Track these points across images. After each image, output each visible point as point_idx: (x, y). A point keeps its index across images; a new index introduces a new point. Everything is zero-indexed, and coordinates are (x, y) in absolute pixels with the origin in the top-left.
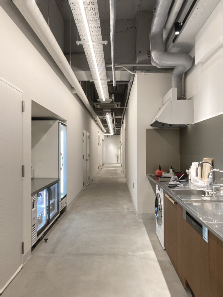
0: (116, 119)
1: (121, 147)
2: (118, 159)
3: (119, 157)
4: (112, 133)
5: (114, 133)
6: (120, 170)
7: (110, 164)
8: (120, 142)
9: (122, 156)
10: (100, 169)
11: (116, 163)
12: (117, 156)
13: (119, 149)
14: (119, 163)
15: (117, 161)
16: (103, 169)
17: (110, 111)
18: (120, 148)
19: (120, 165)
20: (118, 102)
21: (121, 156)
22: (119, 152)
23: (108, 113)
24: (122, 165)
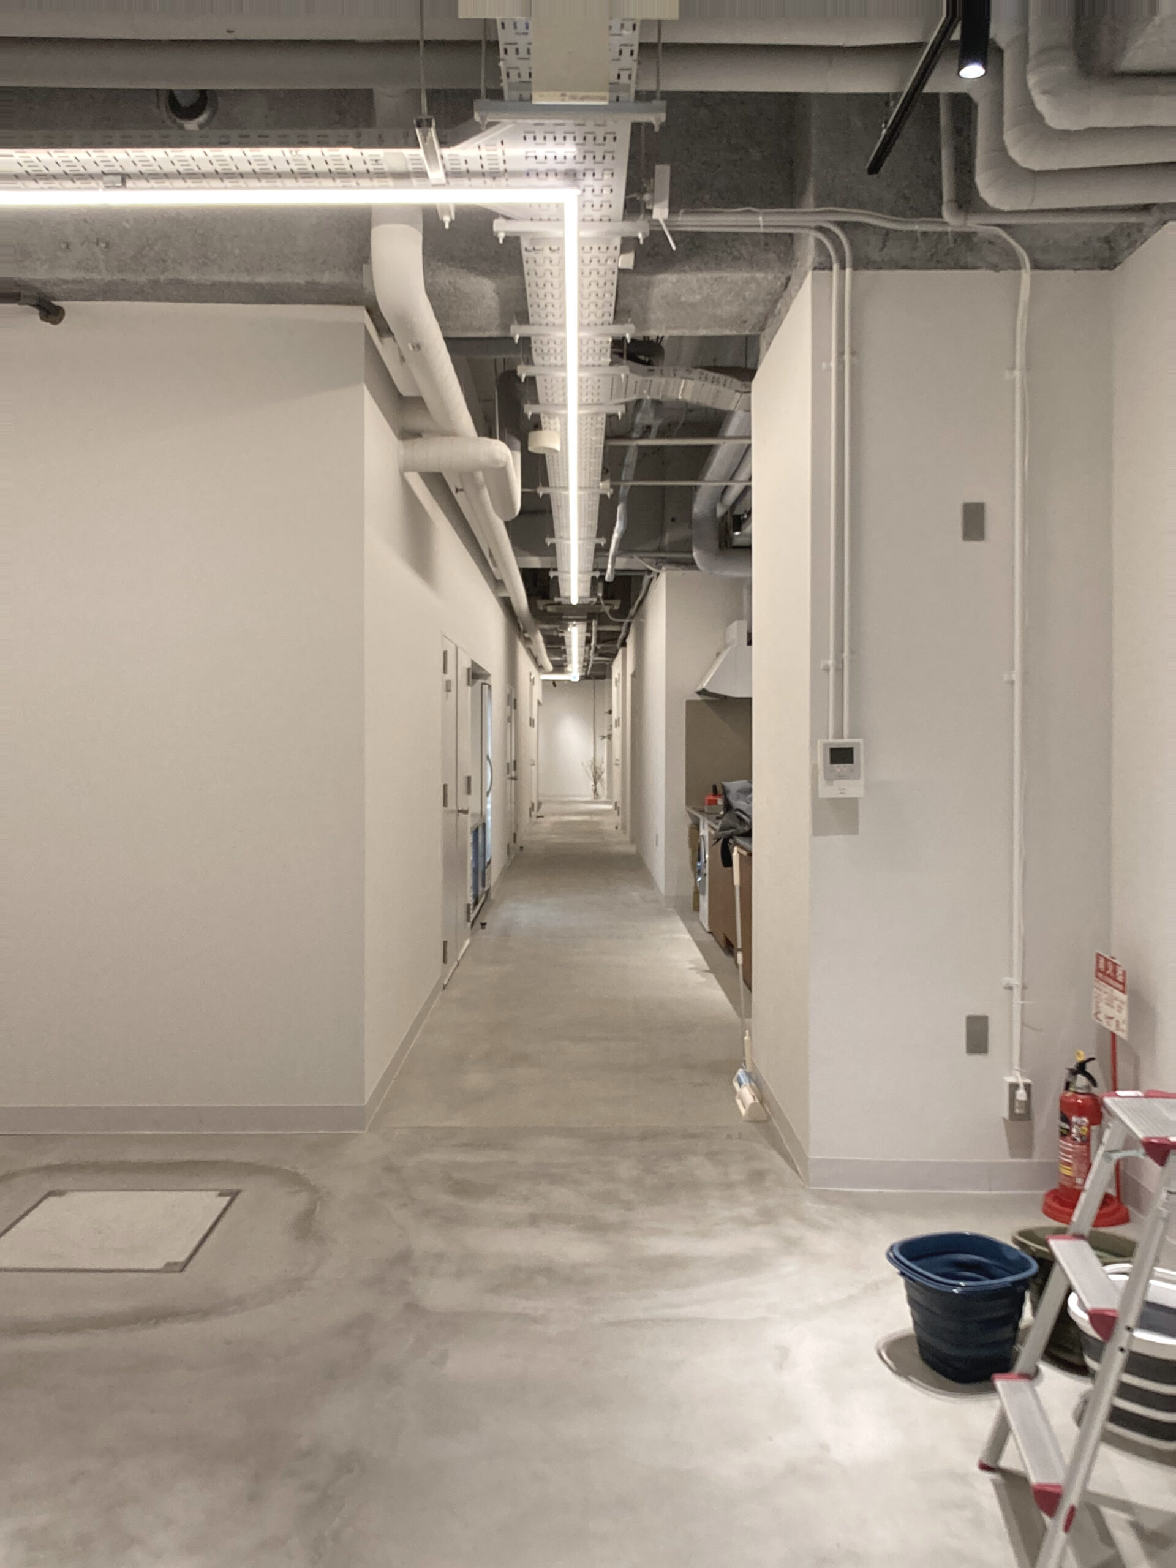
0: (599, 633)
1: (617, 732)
2: (598, 784)
3: (605, 776)
4: (574, 672)
5: (584, 674)
6: (610, 823)
7: (564, 803)
8: (610, 712)
9: (617, 771)
10: (534, 819)
11: (589, 799)
12: (595, 772)
13: (606, 740)
14: (604, 799)
15: (595, 791)
16: (540, 819)
17: (585, 617)
18: (610, 737)
19: (610, 807)
20: (613, 598)
21: (615, 767)
22: (603, 755)
23: (574, 623)
24: (619, 805)
